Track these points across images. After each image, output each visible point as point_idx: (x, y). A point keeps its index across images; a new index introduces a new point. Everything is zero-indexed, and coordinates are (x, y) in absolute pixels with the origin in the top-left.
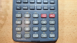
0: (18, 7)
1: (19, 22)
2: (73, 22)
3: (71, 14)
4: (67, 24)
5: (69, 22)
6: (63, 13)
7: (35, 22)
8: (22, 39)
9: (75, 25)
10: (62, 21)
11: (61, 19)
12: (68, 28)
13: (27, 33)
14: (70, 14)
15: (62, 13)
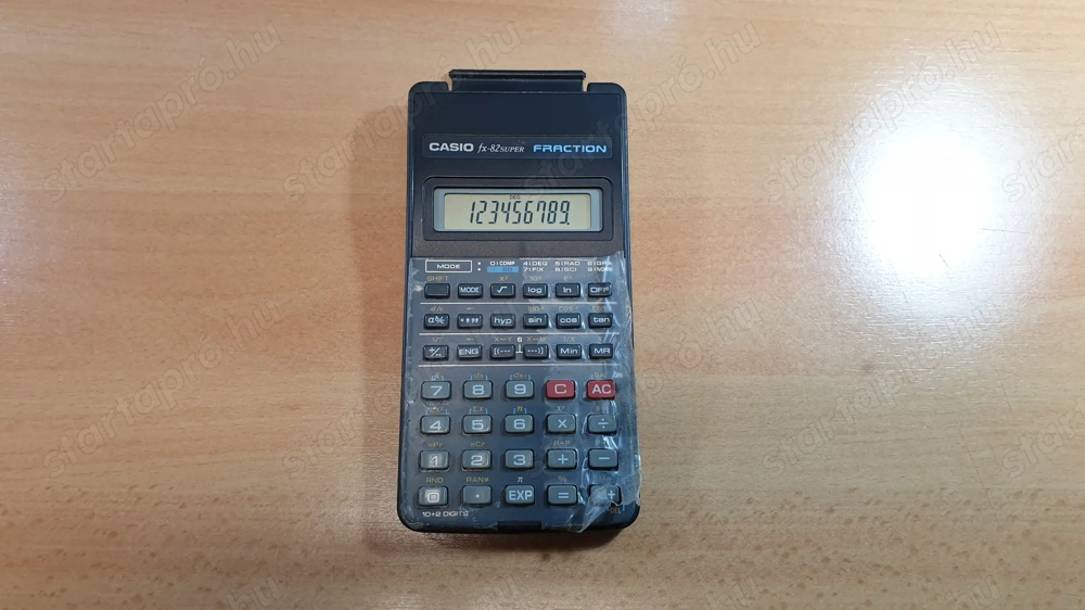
0: (432, 350)
1: (439, 422)
2: (846, 560)
3: (834, 515)
4: (815, 571)
5: (827, 560)
6: (787, 507)
7: (515, 424)
8: (450, 514)
9: (860, 582)
10: (786, 555)
11: (780, 546)
12: (820, 595)
13: (475, 480)
14: (831, 511)
15: (782, 508)
